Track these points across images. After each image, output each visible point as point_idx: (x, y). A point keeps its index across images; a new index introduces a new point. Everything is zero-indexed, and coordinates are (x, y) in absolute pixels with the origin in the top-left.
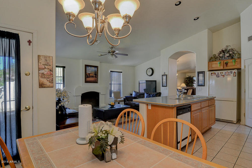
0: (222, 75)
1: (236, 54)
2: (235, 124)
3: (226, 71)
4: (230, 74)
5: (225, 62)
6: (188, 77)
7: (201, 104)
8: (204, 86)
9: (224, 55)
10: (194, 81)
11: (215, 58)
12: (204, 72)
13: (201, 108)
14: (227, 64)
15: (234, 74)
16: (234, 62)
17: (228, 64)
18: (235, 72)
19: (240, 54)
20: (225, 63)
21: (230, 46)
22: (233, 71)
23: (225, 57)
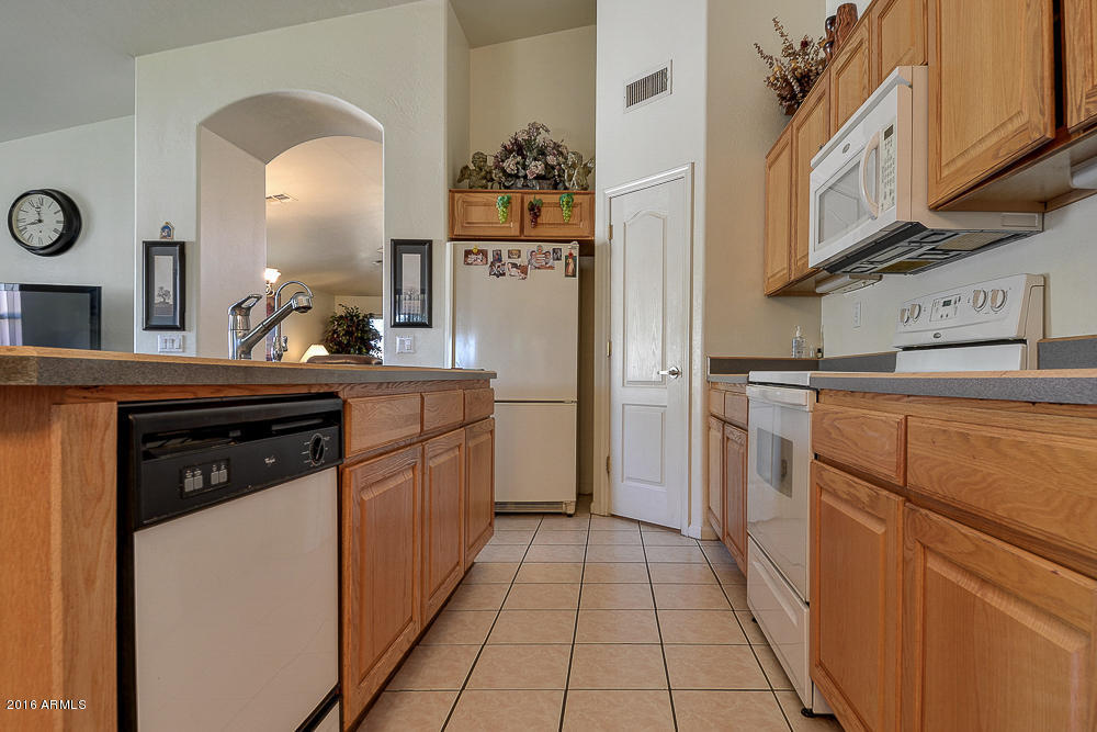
0: (514, 265)
1: (573, 166)
2: (570, 516)
3: (533, 246)
4: (551, 262)
5: (529, 198)
6: (341, 317)
7: (422, 398)
8: (429, 325)
9: (525, 167)
10: (376, 336)
11: (483, 173)
12: (430, 242)
13: (424, 437)
14: (535, 210)
15: (567, 265)
16: (568, 203)
17: (539, 210)
18: (571, 254)
19: (589, 171)
20: (526, 205)
21: (547, 131)
22: (566, 249)
23: (525, 177)
